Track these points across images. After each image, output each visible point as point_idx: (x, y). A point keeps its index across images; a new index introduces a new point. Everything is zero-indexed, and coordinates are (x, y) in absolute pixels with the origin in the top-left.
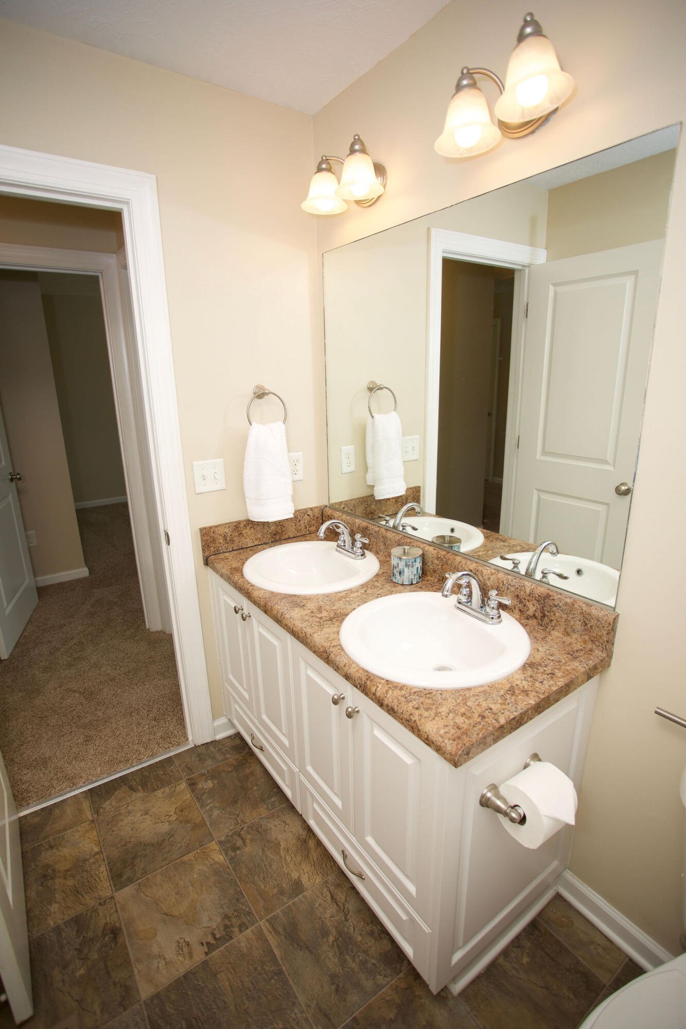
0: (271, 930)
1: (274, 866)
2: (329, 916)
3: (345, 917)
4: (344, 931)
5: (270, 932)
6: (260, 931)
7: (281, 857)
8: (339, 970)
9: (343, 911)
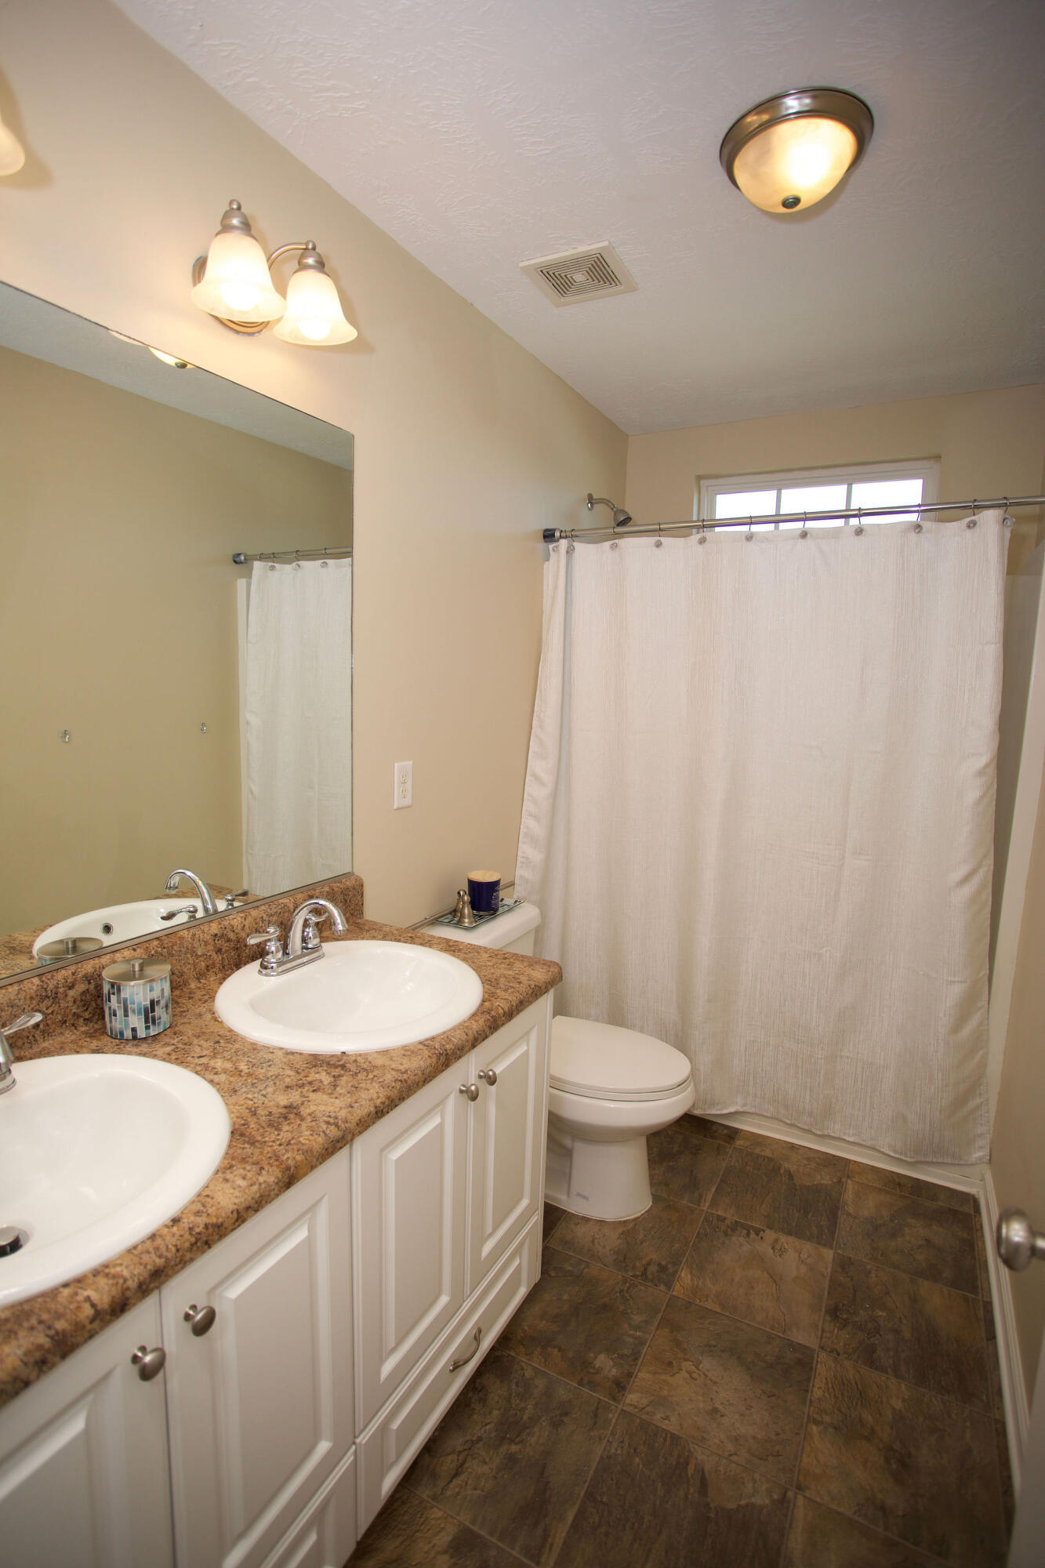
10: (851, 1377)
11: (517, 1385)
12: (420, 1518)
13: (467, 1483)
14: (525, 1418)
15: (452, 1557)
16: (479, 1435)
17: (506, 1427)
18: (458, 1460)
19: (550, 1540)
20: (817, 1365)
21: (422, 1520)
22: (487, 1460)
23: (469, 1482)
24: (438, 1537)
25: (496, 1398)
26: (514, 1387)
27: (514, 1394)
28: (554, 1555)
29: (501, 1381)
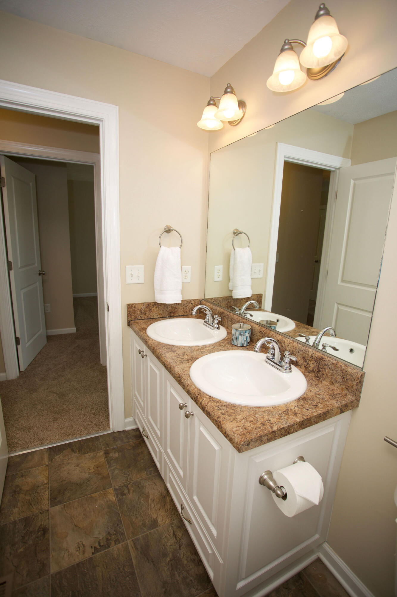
0: (133, 547)
1: (143, 509)
2: (169, 544)
3: (179, 547)
4: (177, 555)
5: (133, 548)
6: (127, 545)
7: (148, 504)
8: (169, 579)
9: (179, 543)
10: (34, 508)
11: (191, 580)
12: (170, 517)
13: (169, 535)
14: (176, 573)
15: (154, 519)
16: (181, 550)
17: (177, 562)
18: (178, 537)
19: (134, 549)
20: (49, 502)
21: (169, 517)
22: (171, 547)
23: (169, 536)
24: (161, 519)
25: (191, 567)
26: (191, 578)
27: (188, 576)
28: (130, 547)
29: (197, 575)
